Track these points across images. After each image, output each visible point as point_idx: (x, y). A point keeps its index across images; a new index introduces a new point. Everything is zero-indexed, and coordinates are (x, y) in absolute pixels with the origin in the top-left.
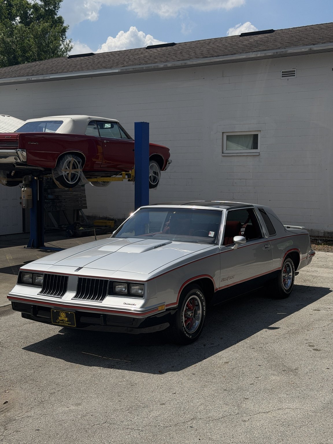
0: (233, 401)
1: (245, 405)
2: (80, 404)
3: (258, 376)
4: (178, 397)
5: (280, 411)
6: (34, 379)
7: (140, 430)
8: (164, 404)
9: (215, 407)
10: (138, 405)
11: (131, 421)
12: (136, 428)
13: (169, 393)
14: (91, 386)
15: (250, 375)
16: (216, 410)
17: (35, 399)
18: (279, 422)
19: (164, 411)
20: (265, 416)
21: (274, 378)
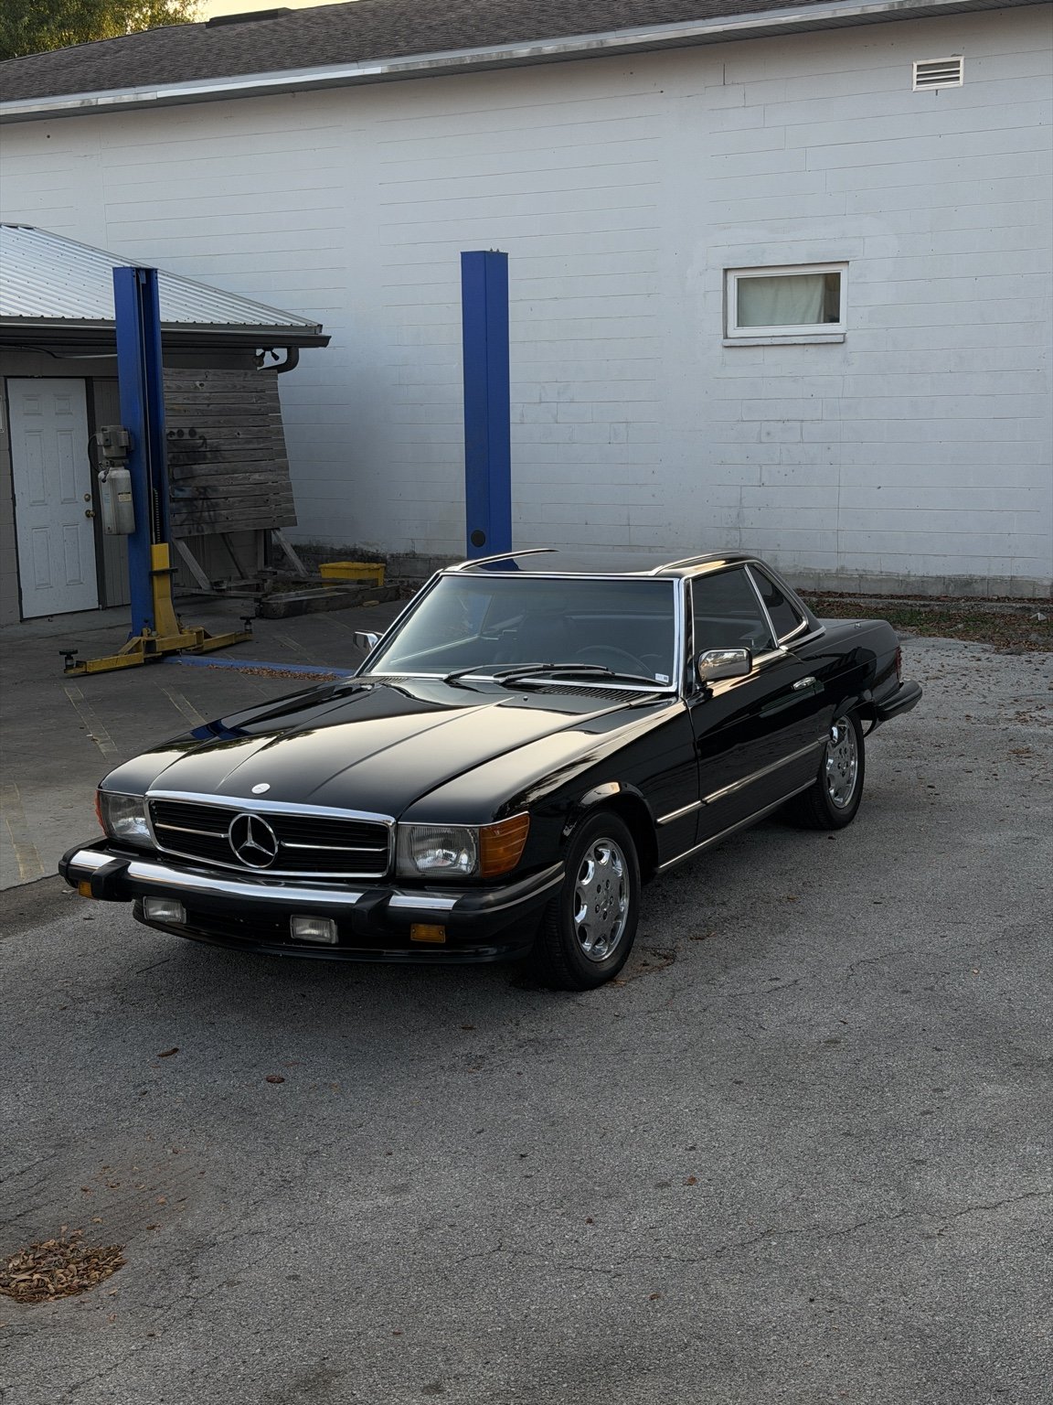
0: (878, 1169)
1: (918, 1183)
2: (404, 1189)
3: (939, 1085)
4: (705, 1161)
5: (1032, 1202)
6: (245, 1106)
7: (609, 1272)
8: (665, 1185)
9: (828, 1193)
10: (587, 1191)
11: (576, 1241)
12: (599, 1267)
13: (674, 1146)
14: (427, 1127)
15: (913, 1082)
16: (834, 1204)
17: (262, 1173)
18: (1037, 1237)
19: (673, 1208)
20: (989, 1219)
21: (990, 1089)
